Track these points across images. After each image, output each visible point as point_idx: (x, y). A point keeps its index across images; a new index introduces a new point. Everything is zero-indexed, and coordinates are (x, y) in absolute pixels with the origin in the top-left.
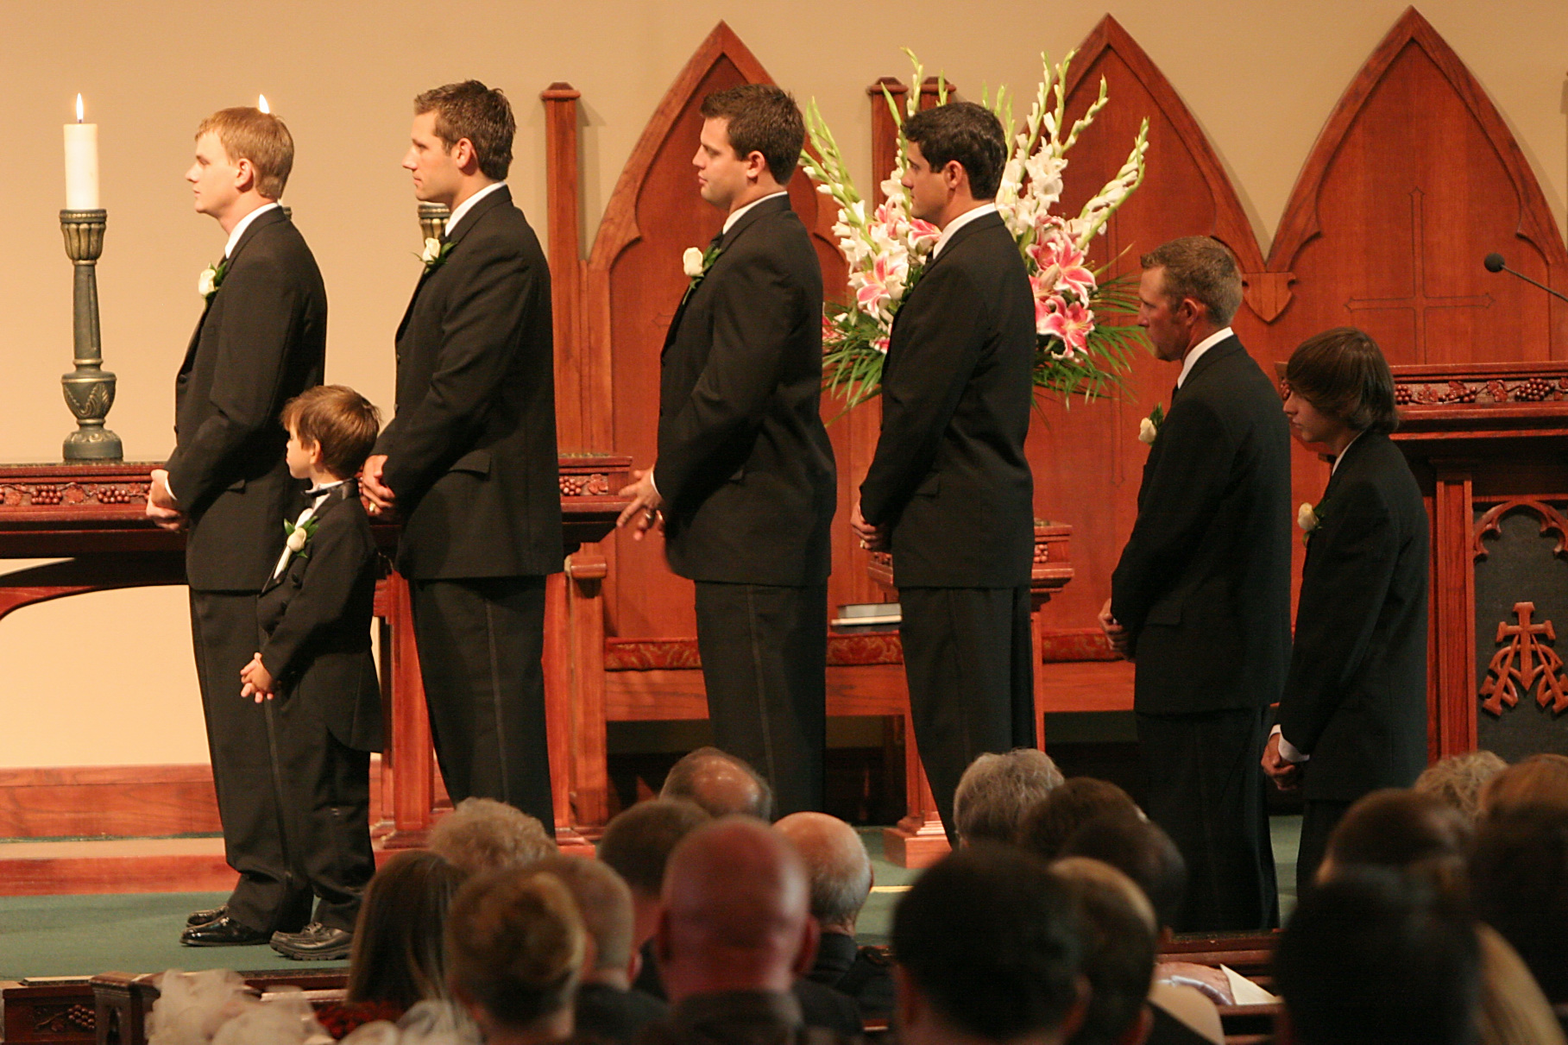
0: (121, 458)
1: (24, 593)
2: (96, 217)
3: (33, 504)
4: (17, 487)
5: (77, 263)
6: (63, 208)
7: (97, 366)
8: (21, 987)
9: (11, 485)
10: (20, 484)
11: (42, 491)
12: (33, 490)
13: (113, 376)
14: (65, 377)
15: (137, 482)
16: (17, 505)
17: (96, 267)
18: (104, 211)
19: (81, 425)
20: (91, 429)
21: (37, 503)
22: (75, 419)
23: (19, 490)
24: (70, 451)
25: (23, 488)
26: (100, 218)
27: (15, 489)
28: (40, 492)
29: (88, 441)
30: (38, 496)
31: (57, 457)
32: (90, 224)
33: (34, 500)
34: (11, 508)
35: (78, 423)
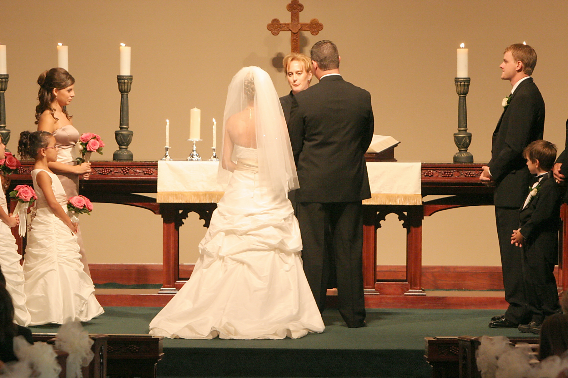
0: (473, 162)
1: (439, 207)
2: (467, 80)
3: (443, 177)
4: (437, 171)
5: (460, 95)
6: (456, 77)
7: (466, 130)
8: (434, 339)
9: (435, 170)
10: (438, 170)
11: (446, 172)
12: (443, 172)
13: (471, 134)
14: (455, 134)
15: (478, 170)
16: (437, 177)
17: (466, 97)
18: (470, 78)
19: (460, 151)
20: (463, 152)
21: (444, 176)
22: (458, 148)
23: (438, 172)
24: (455, 159)
25: (439, 171)
26: (468, 80)
27: (437, 172)
28: (445, 173)
29: (462, 156)
30: (444, 174)
31: (451, 161)
32: (464, 82)
33: (443, 175)
34: (435, 178)
35: (459, 150)
